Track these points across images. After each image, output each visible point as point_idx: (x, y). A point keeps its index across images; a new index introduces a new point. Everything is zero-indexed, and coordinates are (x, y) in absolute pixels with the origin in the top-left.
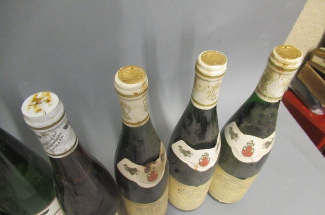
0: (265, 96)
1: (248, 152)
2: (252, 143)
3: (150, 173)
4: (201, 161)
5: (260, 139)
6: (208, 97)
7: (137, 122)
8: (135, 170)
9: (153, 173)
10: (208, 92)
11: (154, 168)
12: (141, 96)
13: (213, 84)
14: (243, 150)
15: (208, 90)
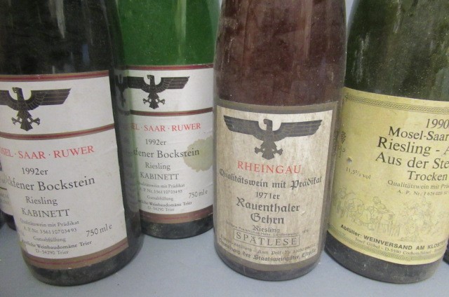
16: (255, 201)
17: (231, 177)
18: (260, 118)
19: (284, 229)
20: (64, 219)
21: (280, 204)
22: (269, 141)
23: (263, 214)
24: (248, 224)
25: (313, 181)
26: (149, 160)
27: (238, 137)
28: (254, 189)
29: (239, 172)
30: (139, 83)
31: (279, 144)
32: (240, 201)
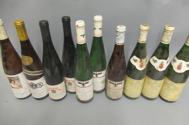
0: (188, 43)
1: (179, 68)
2: (181, 64)
3: (141, 63)
4: (160, 65)
5: (185, 62)
6: (167, 39)
7: (142, 41)
8: (137, 60)
9: (142, 63)
10: (167, 37)
11: (143, 61)
12: (146, 31)
13: (169, 34)
14: (178, 67)
15: (167, 36)
16: (113, 91)
17: (110, 88)
18: (115, 83)
19: (117, 95)
20: (87, 96)
21: (117, 92)
22: (115, 85)
23: (114, 93)
24: (112, 94)
25: (121, 89)
26: (96, 84)
27: (111, 84)
28: (113, 90)
29: (111, 88)
30: (95, 74)
31: (117, 86)
32: (111, 91)
